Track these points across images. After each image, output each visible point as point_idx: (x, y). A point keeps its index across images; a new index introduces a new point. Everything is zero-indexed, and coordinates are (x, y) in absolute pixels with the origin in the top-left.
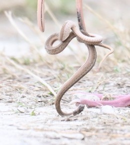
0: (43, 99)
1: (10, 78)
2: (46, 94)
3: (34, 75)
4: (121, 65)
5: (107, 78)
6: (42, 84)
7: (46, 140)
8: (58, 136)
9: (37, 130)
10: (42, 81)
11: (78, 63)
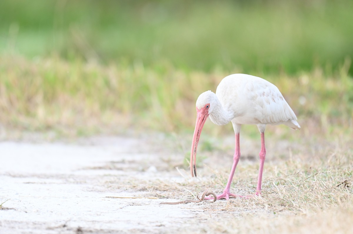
0: (190, 198)
1: (178, 191)
2: (191, 196)
3: (186, 190)
4: (217, 185)
5: (212, 190)
6: (189, 192)
7: (191, 212)
8: (195, 211)
9: (187, 208)
10: (189, 191)
11: (201, 184)
